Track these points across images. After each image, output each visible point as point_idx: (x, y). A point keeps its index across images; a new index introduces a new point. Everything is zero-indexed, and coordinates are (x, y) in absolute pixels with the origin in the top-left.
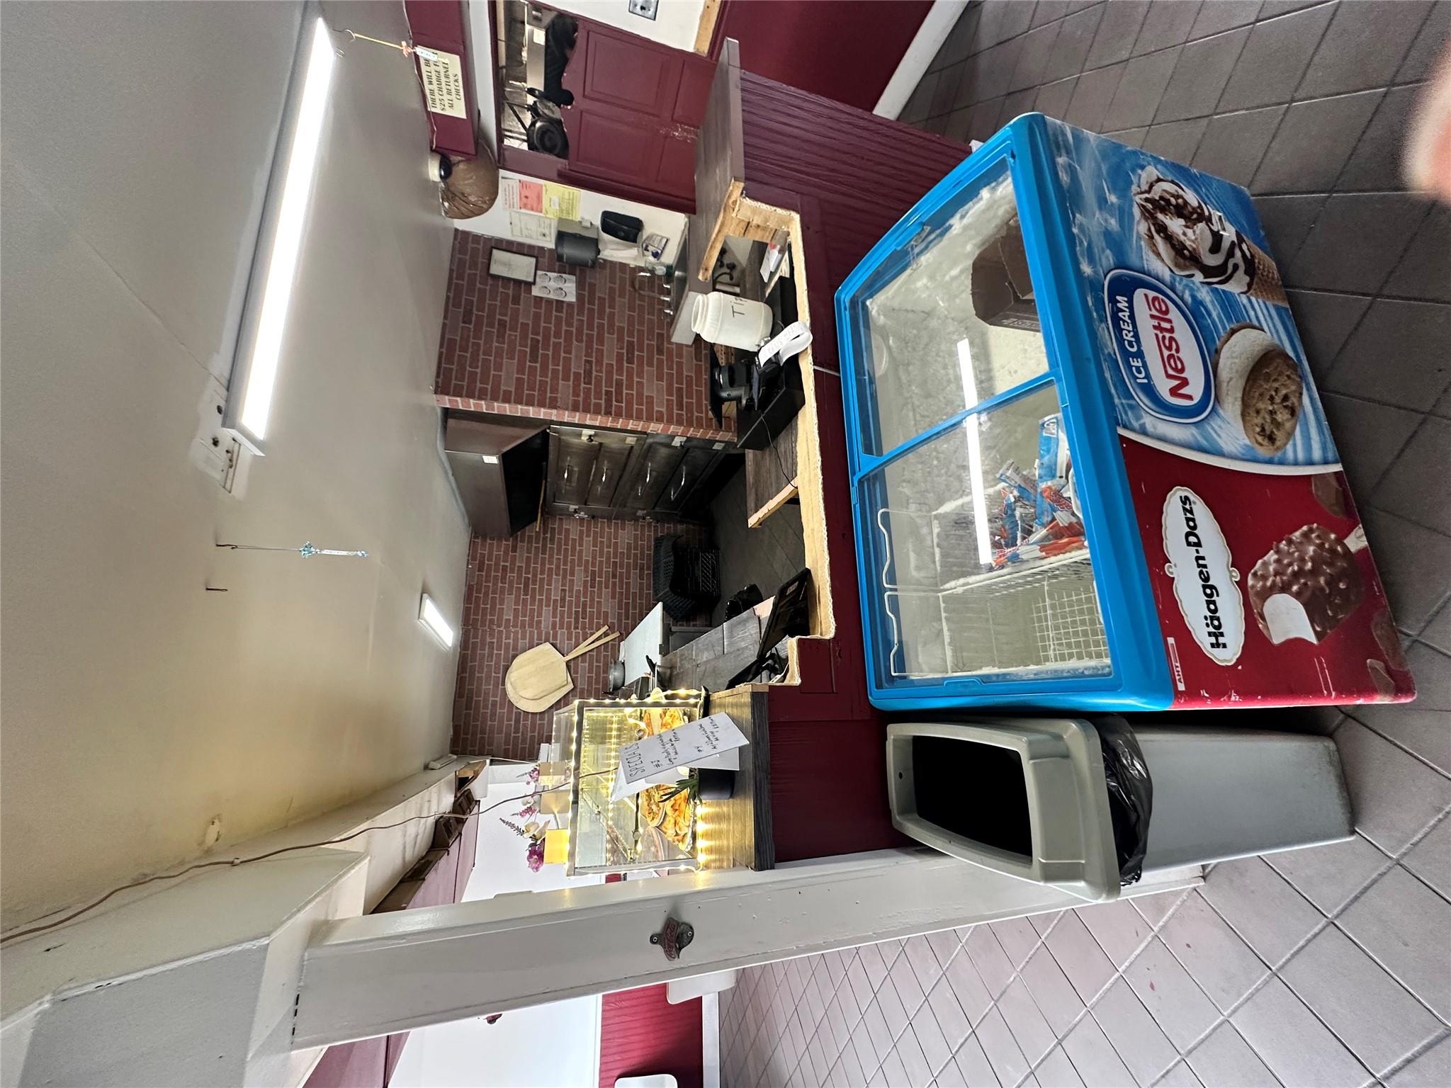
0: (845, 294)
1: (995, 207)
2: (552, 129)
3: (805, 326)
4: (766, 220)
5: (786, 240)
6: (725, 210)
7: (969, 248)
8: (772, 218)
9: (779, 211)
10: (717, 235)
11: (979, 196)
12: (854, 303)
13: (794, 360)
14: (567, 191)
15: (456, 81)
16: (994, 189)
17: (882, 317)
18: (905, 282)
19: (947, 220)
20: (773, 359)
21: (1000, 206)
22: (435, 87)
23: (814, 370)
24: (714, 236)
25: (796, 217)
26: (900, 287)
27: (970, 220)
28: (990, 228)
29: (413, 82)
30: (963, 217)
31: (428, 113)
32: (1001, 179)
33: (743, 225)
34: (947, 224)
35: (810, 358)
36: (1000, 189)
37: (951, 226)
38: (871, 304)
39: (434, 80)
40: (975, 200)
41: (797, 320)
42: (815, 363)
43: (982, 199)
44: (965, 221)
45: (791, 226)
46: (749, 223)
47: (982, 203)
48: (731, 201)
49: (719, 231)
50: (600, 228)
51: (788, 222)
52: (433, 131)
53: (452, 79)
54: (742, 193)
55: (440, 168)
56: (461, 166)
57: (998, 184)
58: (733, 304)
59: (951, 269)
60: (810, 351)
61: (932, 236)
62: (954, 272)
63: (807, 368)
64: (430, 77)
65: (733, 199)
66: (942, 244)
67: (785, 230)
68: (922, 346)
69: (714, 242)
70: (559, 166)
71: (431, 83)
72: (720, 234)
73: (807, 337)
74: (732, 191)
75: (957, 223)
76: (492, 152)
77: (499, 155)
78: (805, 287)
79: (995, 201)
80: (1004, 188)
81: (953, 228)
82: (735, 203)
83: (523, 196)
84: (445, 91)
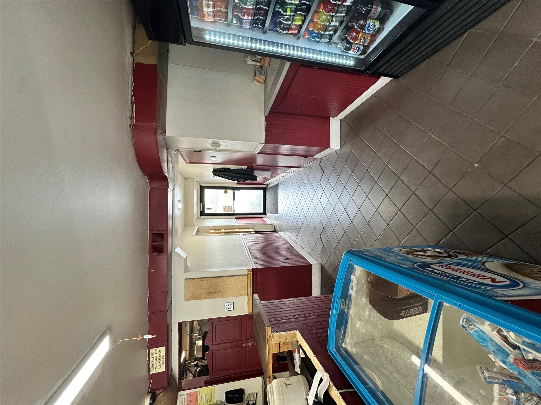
0: (332, 348)
1: (360, 280)
2: (204, 369)
3: (322, 371)
4: (286, 339)
5: (298, 344)
6: (268, 342)
7: (364, 300)
8: (288, 337)
9: (289, 332)
10: (268, 356)
11: (352, 279)
12: (338, 349)
13: (327, 394)
14: (209, 389)
15: (163, 356)
16: (354, 275)
17: (354, 349)
18: (352, 327)
19: (348, 293)
20: (315, 400)
21: (361, 280)
22: (154, 363)
23: (340, 393)
24: (267, 357)
25: (297, 332)
26: (352, 331)
27: (356, 288)
28: (365, 289)
29: (146, 363)
30: (352, 289)
31: (149, 375)
32: (354, 271)
33: (278, 346)
34: (349, 294)
35: (334, 388)
36: (356, 273)
37: (351, 294)
38: (345, 345)
39: (154, 360)
40: (352, 281)
41: (316, 371)
42: (338, 390)
43: (353, 280)
44: (354, 290)
45: (297, 337)
46: (279, 343)
47: (354, 281)
48: (269, 337)
49: (269, 354)
50: (225, 402)
51: (295, 336)
52: (150, 382)
53: (161, 356)
54: (272, 332)
55: (151, 399)
56: (161, 395)
57: (355, 273)
58: (284, 381)
59: (364, 312)
60: (332, 384)
61: (347, 302)
62: (367, 313)
63: (335, 394)
64: (153, 359)
65: (269, 335)
66: (353, 304)
67: (295, 340)
68: (382, 354)
69: (268, 360)
70: (205, 379)
71: (153, 362)
72: (270, 355)
73: (326, 377)
74: (267, 332)
75: (352, 292)
76: (176, 384)
77: (179, 386)
78: (314, 355)
79: (358, 278)
80: (357, 272)
81: (352, 294)
82: (270, 336)
83: (189, 401)
84: (158, 362)
